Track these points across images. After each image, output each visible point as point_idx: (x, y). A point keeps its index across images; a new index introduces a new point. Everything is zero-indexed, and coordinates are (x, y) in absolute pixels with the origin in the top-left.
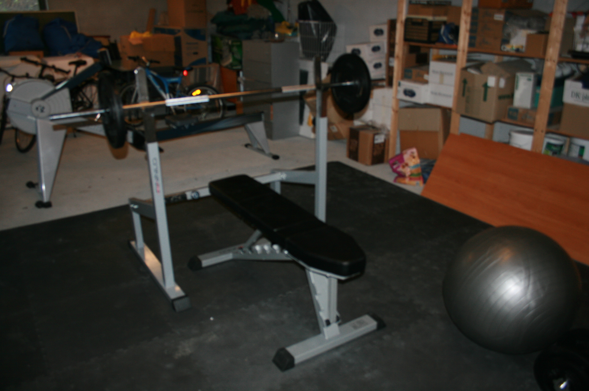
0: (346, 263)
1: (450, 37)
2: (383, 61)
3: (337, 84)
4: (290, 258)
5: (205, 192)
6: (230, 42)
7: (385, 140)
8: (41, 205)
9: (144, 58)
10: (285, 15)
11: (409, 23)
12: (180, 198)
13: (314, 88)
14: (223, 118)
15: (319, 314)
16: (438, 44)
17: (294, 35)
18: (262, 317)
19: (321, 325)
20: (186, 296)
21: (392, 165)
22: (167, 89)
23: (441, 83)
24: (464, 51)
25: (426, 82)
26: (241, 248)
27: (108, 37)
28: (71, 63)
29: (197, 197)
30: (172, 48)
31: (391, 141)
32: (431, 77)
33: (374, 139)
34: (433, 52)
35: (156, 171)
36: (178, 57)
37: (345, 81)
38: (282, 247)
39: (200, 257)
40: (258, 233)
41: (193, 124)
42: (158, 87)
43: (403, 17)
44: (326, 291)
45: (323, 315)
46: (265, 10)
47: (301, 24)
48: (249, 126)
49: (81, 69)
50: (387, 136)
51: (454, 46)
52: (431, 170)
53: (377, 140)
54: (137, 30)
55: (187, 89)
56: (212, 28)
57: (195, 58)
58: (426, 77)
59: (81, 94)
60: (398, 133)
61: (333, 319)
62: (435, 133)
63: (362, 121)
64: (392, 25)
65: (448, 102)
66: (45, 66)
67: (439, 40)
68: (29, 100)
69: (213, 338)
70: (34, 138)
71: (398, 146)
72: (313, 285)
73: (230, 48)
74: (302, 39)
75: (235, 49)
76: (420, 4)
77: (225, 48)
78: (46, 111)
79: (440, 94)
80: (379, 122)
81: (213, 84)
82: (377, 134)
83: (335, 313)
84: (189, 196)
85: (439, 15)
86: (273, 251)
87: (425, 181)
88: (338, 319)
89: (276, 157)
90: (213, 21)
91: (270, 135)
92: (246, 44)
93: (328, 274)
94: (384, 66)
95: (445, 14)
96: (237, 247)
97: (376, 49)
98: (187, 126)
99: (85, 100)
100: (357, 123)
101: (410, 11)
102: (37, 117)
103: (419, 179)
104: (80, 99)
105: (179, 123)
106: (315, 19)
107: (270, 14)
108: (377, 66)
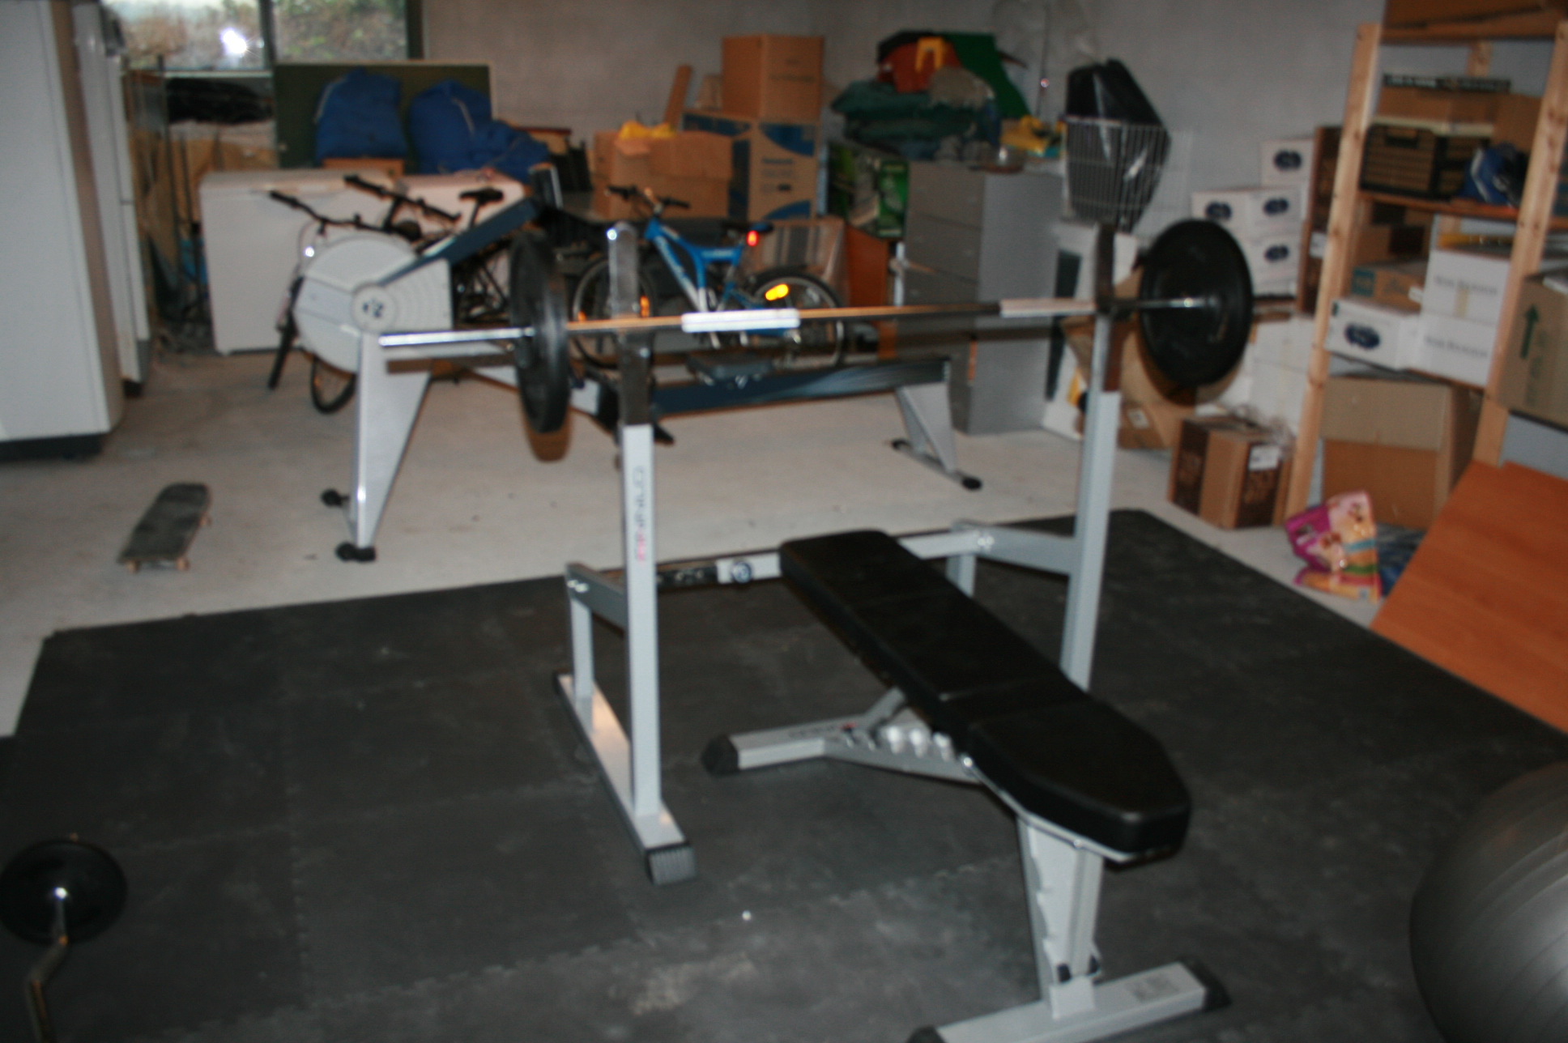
0: (1131, 817)
1: (1498, 184)
2: (1293, 243)
3: (1156, 304)
4: (977, 777)
5: (768, 567)
6: (877, 164)
7: (1281, 463)
8: (348, 552)
9: (648, 193)
10: (1032, 100)
11: (1378, 140)
12: (699, 575)
13: (1090, 308)
14: (840, 366)
15: (1042, 945)
16: (1460, 204)
17: (1051, 155)
18: (885, 929)
19: (1043, 975)
20: (686, 844)
21: (1294, 535)
22: (700, 277)
23: (1460, 313)
24: (1536, 226)
25: (1414, 309)
26: (848, 730)
27: (565, 132)
28: (465, 196)
29: (744, 577)
30: (723, 171)
31: (1298, 467)
32: (1429, 295)
33: (1248, 458)
34: (1442, 225)
35: (640, 502)
36: (738, 194)
37: (1179, 295)
38: (959, 747)
39: (738, 740)
40: (895, 696)
41: (757, 377)
42: (678, 270)
43: (1363, 120)
44: (1069, 883)
45: (1054, 950)
46: (978, 83)
47: (1071, 128)
48: (908, 393)
49: (489, 211)
50: (1289, 450)
51: (1509, 209)
52: (1407, 559)
53: (1257, 459)
54: (639, 119)
55: (752, 280)
56: (832, 124)
57: (782, 200)
58: (1415, 293)
59: (483, 274)
60: (1319, 446)
61: (1079, 966)
62: (1430, 455)
63: (1222, 406)
64: (1329, 141)
65: (1477, 372)
66: (400, 200)
67: (1465, 190)
68: (350, 286)
69: (742, 970)
70: (351, 382)
71: (1317, 482)
72: (1032, 861)
73: (877, 179)
74: (1072, 167)
75: (888, 184)
76: (1415, 87)
77: (863, 179)
78: (388, 313)
79: (1452, 346)
80: (1267, 411)
81: (822, 271)
82: (1260, 444)
83: (1088, 949)
84: (726, 571)
85: (1470, 119)
86: (932, 750)
87: (1385, 588)
88: (1094, 966)
89: (972, 484)
90: (836, 106)
91: (961, 421)
92: (921, 172)
93: (1079, 841)
94: (1295, 256)
95: (1490, 117)
96: (840, 723)
97: (1275, 207)
98: (741, 381)
99: (491, 289)
100: (1206, 410)
101: (1382, 107)
102: (363, 329)
103: (1370, 582)
104: (478, 288)
105: (721, 372)
106: (1111, 114)
107: (990, 95)
108: (1276, 254)
